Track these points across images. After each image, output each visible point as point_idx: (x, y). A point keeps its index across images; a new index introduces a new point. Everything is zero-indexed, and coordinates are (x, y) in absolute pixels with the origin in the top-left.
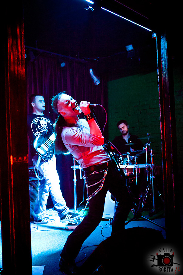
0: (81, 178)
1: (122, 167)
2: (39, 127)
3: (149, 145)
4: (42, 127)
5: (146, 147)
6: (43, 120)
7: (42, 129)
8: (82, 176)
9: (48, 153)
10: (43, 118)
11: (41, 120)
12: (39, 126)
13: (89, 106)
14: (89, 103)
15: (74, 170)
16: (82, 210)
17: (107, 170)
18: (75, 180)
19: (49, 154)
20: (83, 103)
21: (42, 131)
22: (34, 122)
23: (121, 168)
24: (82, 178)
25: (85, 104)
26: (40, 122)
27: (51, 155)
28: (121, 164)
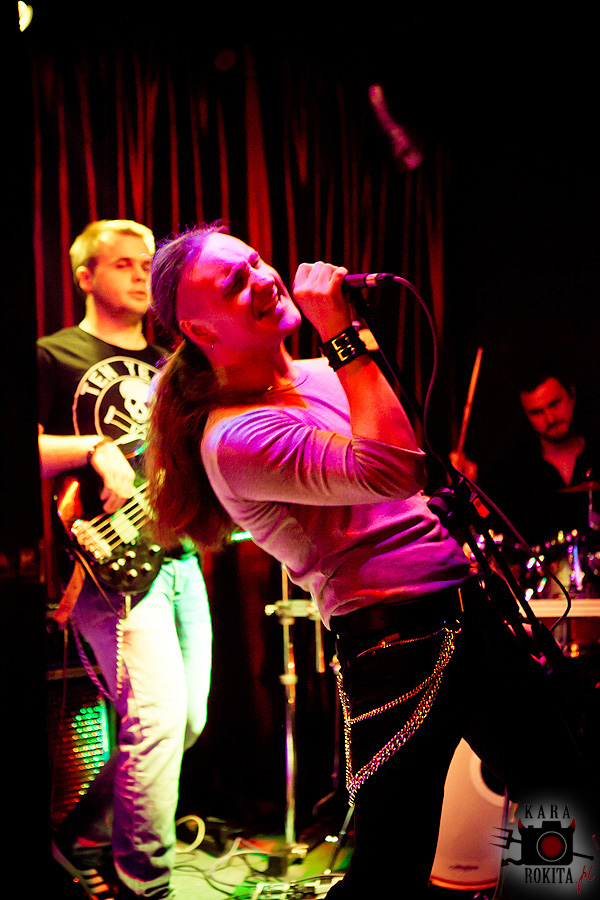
0: (321, 669)
1: (543, 609)
2: (116, 418)
4: (128, 414)
6: (137, 374)
7: (129, 425)
8: (327, 659)
10: (136, 367)
11: (128, 373)
12: (112, 411)
13: (342, 285)
14: (342, 270)
15: (287, 623)
16: (329, 839)
17: (454, 627)
18: (289, 679)
20: (308, 271)
21: (124, 440)
22: (92, 385)
23: (537, 615)
24: (329, 669)
25: (317, 277)
26: (123, 390)
28: (536, 596)
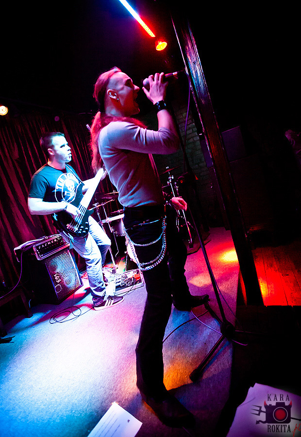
3: (173, 178)
4: (69, 192)
5: (170, 181)
9: (82, 227)
12: (66, 192)
19: (84, 228)
27: (87, 228)
